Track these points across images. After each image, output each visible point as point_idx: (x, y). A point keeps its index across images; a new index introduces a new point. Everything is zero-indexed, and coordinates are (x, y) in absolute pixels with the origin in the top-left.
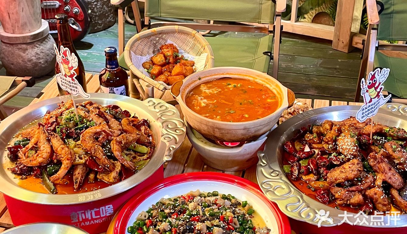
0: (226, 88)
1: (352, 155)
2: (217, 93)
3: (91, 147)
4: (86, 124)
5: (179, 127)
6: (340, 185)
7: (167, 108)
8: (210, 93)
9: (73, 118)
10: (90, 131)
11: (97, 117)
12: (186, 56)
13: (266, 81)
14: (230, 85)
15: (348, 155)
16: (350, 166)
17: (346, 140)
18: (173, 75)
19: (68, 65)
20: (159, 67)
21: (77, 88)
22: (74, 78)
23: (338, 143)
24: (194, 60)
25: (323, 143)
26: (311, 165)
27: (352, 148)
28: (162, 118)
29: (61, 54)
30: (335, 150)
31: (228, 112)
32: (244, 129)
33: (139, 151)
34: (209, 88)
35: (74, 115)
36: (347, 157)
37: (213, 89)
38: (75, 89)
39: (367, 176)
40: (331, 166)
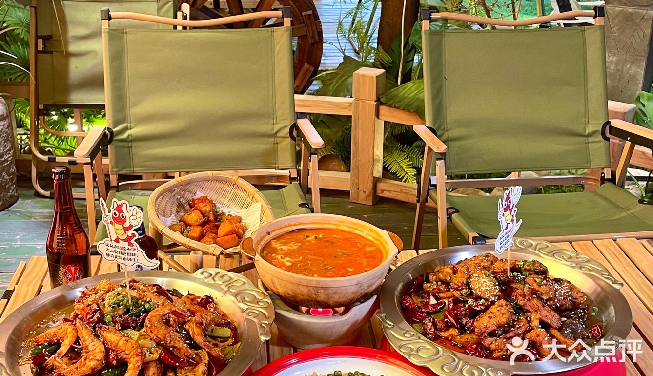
0: (307, 241)
1: (496, 296)
2: (298, 248)
3: (166, 335)
4: (144, 307)
5: (260, 298)
6: (492, 334)
7: (231, 278)
8: (289, 249)
9: (123, 301)
10: (157, 313)
11: (156, 295)
12: (226, 211)
13: (354, 226)
14: (309, 237)
15: (491, 297)
16: (499, 308)
17: (482, 281)
18: (221, 235)
19: (123, 224)
20: (199, 228)
21: (135, 255)
22: (133, 241)
23: (473, 286)
24: (239, 215)
25: (452, 290)
26: (449, 316)
27: (494, 288)
28: (231, 290)
29: (112, 210)
30: (471, 295)
31: (325, 269)
32: (356, 285)
33: (219, 336)
34: (284, 244)
35: (123, 297)
36: (490, 300)
37: (290, 244)
38: (132, 257)
39: (518, 319)
40: (474, 314)
